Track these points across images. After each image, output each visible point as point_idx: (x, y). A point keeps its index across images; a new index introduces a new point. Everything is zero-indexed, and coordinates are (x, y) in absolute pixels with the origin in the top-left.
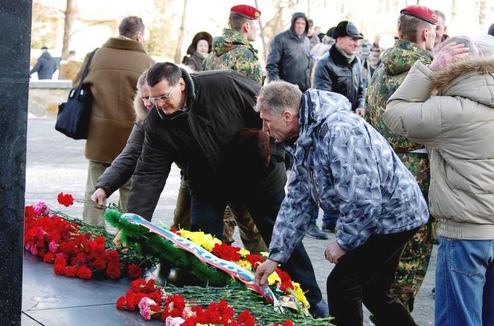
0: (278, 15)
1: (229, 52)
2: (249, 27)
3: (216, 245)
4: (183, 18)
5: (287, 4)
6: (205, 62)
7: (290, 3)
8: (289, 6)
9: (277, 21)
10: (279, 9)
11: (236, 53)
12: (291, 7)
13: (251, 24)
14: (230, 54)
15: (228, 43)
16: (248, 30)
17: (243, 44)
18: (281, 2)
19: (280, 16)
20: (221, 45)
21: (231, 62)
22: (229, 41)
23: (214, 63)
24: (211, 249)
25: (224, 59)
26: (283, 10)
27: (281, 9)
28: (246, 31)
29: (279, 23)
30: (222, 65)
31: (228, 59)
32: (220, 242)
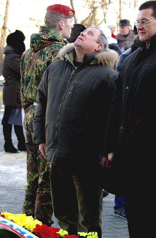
0: (92, 14)
1: (46, 49)
2: (63, 25)
3: (37, 226)
4: (5, 18)
5: (100, 5)
6: (24, 57)
7: (103, 3)
8: (102, 6)
9: (91, 20)
10: (92, 9)
11: (52, 49)
12: (104, 8)
13: (66, 22)
14: (46, 50)
15: (44, 39)
16: (62, 27)
17: (58, 41)
18: (94, 2)
19: (94, 15)
20: (38, 41)
21: (47, 58)
22: (45, 38)
23: (31, 58)
24: (32, 230)
25: (41, 54)
26: (97, 10)
27: (94, 9)
28: (61, 29)
29: (93, 22)
30: (39, 60)
31: (44, 54)
32: (40, 223)
